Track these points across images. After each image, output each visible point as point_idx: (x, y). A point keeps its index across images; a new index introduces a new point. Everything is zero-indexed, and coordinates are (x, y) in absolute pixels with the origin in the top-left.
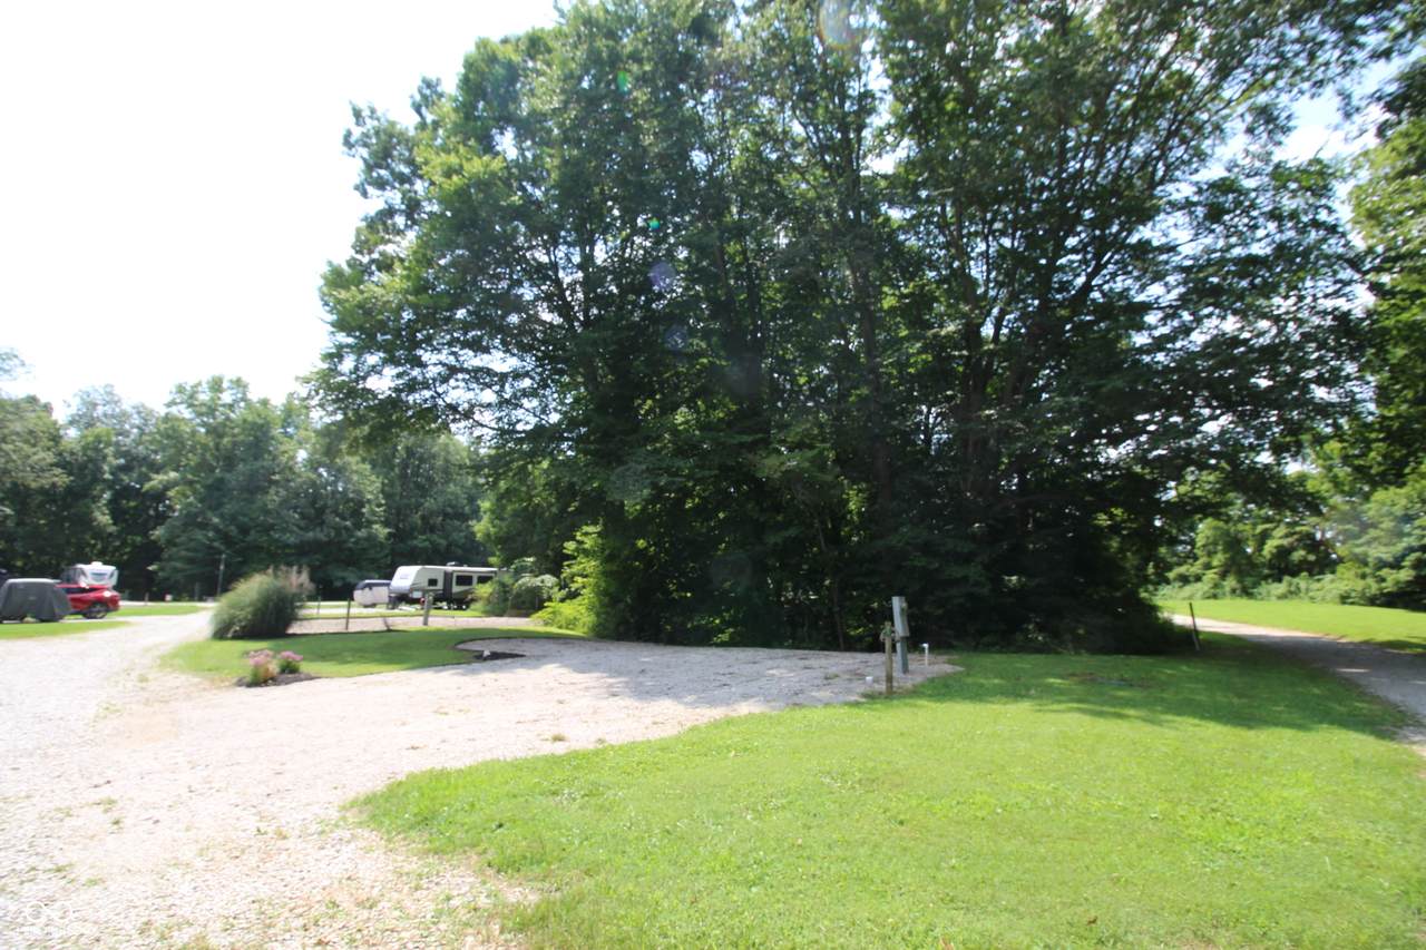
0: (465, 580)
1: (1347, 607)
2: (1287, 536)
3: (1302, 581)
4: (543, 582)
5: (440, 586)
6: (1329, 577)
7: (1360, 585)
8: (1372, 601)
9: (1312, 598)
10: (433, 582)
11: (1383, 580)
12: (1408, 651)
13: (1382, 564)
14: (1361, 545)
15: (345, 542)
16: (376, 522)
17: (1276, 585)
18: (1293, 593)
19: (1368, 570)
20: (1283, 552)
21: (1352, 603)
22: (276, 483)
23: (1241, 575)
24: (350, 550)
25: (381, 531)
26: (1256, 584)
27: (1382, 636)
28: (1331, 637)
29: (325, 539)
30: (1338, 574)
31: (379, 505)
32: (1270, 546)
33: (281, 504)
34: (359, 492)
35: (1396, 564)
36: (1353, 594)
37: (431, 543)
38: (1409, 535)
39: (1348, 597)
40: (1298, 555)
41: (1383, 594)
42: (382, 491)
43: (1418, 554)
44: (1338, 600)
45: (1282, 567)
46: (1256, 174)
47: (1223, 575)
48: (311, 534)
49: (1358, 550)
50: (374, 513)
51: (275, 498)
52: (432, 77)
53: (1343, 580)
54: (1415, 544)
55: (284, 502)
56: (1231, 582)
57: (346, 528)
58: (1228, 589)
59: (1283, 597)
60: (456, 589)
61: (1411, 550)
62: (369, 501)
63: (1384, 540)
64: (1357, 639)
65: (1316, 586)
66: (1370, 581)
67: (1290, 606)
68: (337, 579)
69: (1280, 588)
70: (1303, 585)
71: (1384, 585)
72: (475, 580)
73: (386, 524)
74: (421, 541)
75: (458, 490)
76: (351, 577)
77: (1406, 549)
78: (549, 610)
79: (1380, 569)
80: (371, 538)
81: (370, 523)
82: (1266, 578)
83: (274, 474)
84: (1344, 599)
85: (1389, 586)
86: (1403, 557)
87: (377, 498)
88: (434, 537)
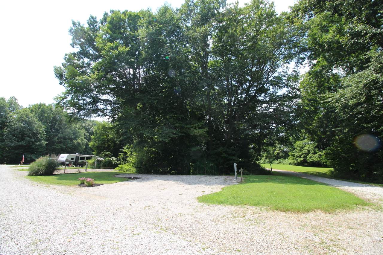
0: (82, 158)
1: (290, 165)
2: (279, 150)
3: (282, 160)
4: (112, 159)
5: (74, 160)
6: (287, 159)
7: (293, 161)
8: (295, 164)
9: (284, 164)
10: (72, 159)
11: (298, 160)
12: (308, 174)
13: (297, 157)
14: (293, 153)
15: (32, 146)
16: (43, 140)
17: (276, 161)
18: (280, 163)
19: (294, 158)
20: (278, 154)
21: (291, 165)
22: (7, 126)
23: (269, 159)
24: (33, 148)
25: (44, 143)
26: (273, 161)
27: (302, 171)
28: (292, 172)
29: (25, 145)
30: (289, 159)
31: (44, 135)
32: (276, 152)
33: (8, 133)
34: (37, 130)
35: (300, 157)
36: (292, 163)
37: (61, 147)
38: (303, 151)
39: (291, 163)
40: (281, 154)
41: (297, 163)
42: (45, 130)
43: (304, 155)
44: (289, 164)
45: (278, 157)
46: (284, 77)
47: (266, 158)
48: (20, 143)
49: (293, 154)
50: (42, 137)
51: (6, 131)
52: (94, 16)
53: (290, 160)
54: (304, 153)
55: (10, 132)
56: (267, 160)
57: (32, 142)
58: (267, 162)
59: (278, 163)
60: (80, 161)
61: (303, 154)
62: (40, 133)
63: (297, 152)
64: (298, 172)
65: (284, 161)
66: (295, 160)
67: (280, 165)
68: (28, 157)
69: (277, 162)
70: (282, 161)
71: (298, 161)
72: (85, 159)
73: (45, 141)
74: (57, 146)
75: (70, 131)
76: (33, 157)
77: (302, 154)
78: (120, 167)
79: (297, 158)
80: (41, 145)
81: (40, 140)
82: (275, 159)
83: (6, 123)
84: (290, 164)
85: (299, 161)
86: (301, 156)
87: (43, 132)
88: (62, 145)
